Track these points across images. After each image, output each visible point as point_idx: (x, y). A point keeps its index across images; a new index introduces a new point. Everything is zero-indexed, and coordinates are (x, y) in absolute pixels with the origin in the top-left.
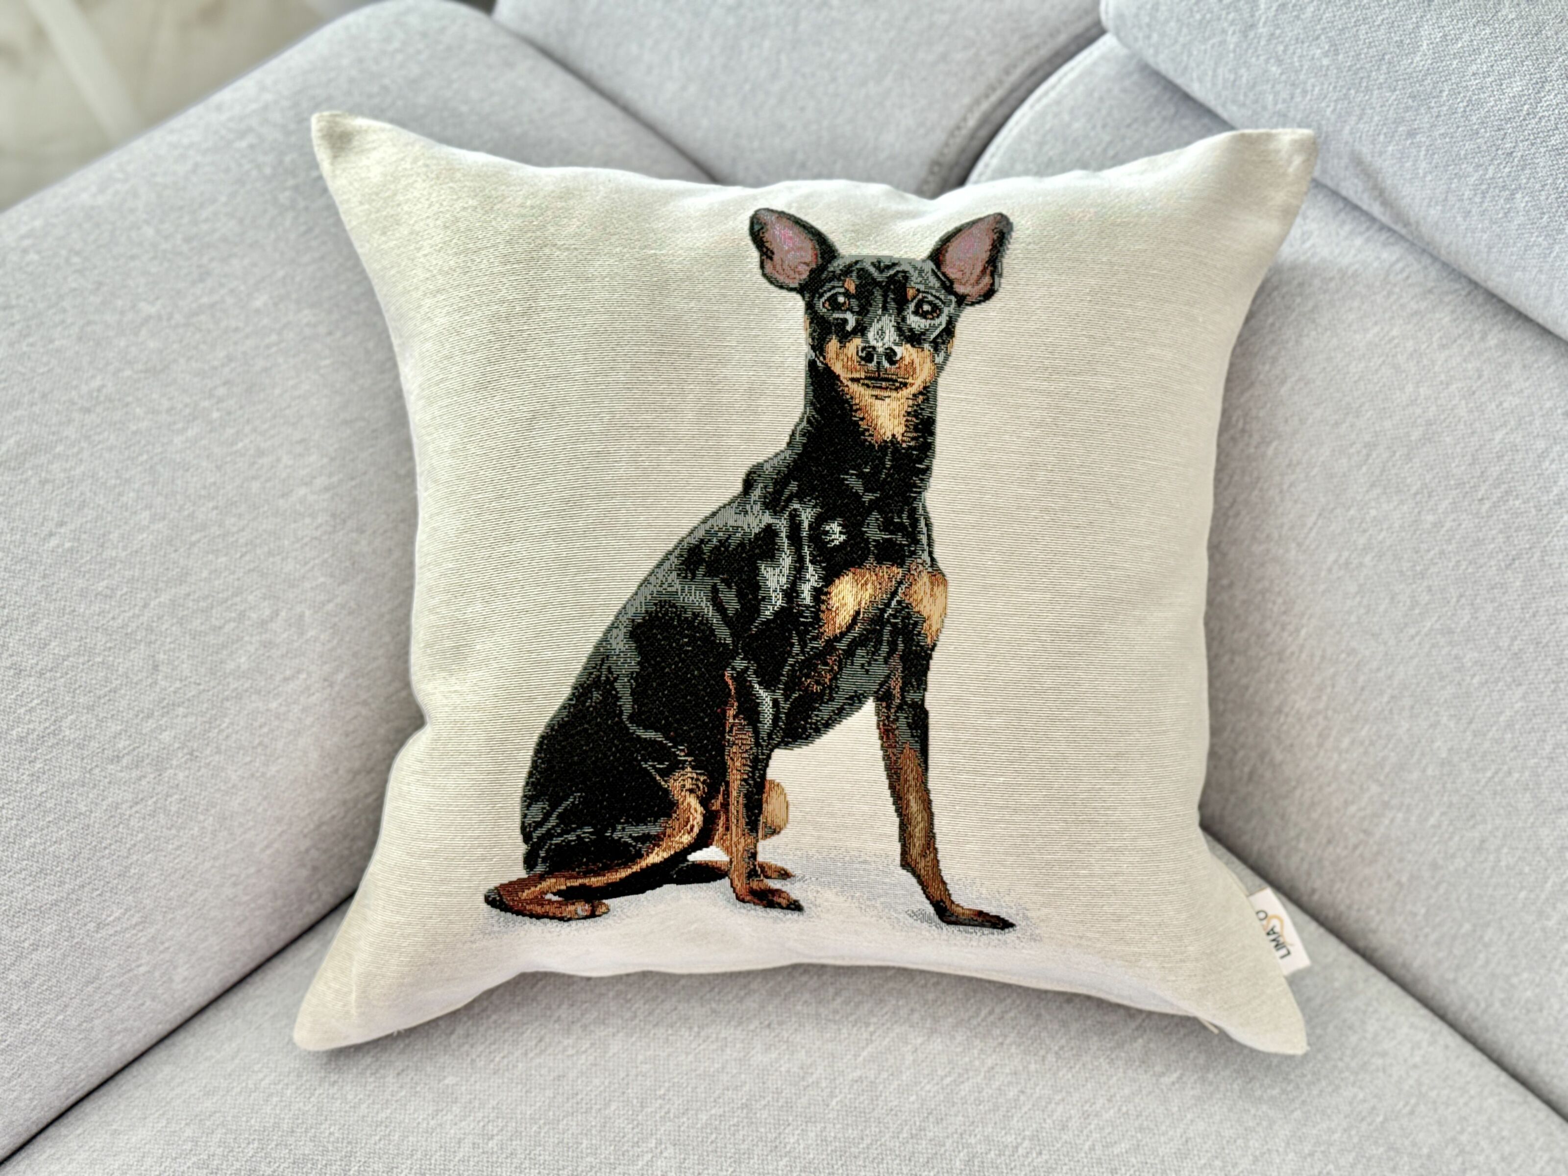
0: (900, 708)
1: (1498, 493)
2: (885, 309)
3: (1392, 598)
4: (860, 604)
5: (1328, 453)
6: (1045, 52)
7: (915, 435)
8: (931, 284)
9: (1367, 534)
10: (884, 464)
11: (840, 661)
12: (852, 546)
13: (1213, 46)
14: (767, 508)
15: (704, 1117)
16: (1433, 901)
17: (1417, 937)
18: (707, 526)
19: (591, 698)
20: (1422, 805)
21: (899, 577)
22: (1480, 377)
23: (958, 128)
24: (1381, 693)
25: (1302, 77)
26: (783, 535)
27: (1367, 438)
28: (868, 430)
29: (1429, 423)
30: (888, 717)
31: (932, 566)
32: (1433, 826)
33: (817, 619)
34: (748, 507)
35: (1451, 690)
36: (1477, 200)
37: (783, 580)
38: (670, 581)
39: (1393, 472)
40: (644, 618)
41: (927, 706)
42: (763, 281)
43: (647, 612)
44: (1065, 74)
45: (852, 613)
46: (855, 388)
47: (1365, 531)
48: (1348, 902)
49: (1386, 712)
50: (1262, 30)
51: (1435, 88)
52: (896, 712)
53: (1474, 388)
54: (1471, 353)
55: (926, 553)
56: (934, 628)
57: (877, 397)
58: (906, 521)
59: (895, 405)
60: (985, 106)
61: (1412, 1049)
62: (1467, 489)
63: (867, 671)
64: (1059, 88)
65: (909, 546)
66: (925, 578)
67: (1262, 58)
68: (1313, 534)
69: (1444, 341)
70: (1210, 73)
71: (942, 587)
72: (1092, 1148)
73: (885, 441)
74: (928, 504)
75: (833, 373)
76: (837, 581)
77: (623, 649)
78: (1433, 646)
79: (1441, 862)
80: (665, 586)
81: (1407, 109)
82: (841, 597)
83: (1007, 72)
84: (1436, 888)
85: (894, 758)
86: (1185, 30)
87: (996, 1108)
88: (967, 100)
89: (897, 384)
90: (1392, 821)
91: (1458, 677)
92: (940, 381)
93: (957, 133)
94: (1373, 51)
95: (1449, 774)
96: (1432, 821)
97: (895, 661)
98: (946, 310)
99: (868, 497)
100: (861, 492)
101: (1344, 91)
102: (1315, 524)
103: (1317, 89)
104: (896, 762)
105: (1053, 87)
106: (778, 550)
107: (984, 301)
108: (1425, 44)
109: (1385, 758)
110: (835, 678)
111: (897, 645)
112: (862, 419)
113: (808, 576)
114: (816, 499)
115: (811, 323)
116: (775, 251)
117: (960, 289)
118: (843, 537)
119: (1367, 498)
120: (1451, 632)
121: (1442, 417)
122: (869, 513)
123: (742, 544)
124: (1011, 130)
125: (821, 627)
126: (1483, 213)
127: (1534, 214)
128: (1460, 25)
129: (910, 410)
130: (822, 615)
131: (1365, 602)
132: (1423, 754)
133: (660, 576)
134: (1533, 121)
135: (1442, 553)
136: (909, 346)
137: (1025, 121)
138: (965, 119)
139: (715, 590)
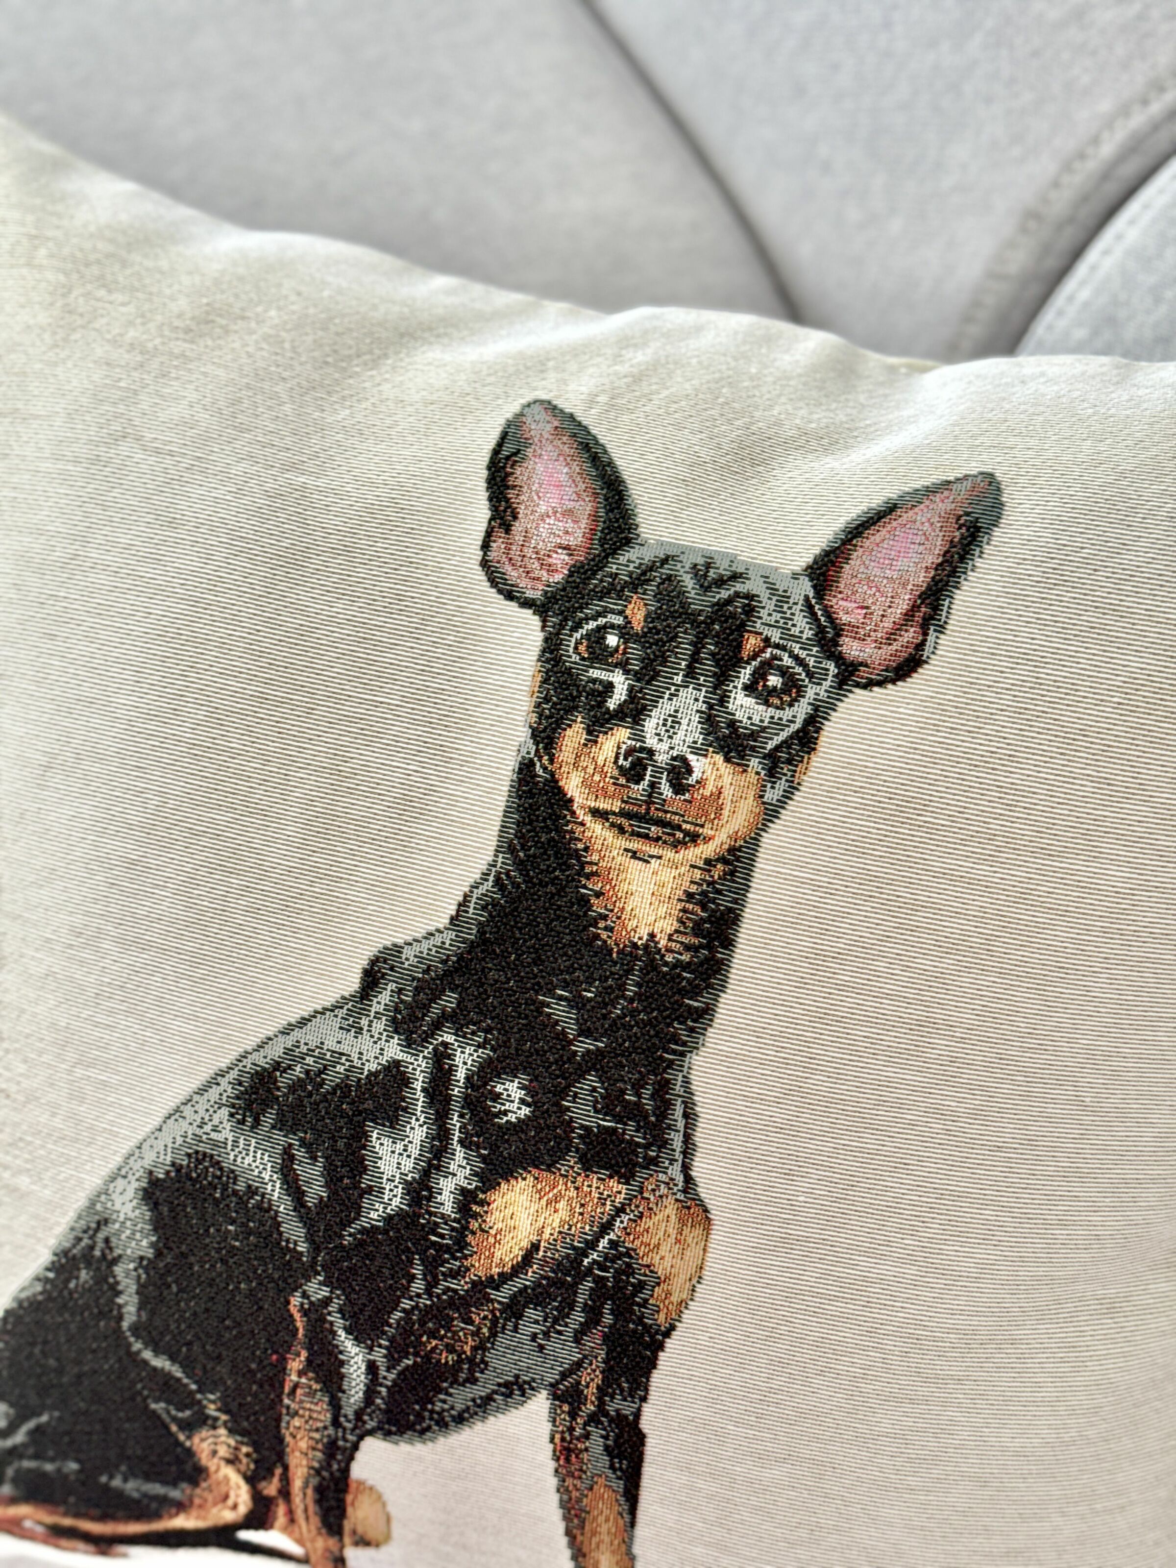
0: (593, 1419)
2: (691, 673)
4: (541, 1232)
7: (696, 941)
8: (795, 631)
10: (622, 987)
11: (495, 1322)
12: (539, 1129)
14: (396, 1031)
18: (289, 1041)
19: (77, 1278)
21: (620, 1199)
26: (418, 1085)
28: (605, 917)
30: (571, 1429)
31: (685, 1191)
33: (461, 1243)
34: (364, 1022)
37: (408, 1165)
38: (216, 1121)
40: (168, 1173)
41: (645, 1425)
42: (480, 576)
43: (173, 1164)
45: (525, 1244)
46: (597, 830)
52: (586, 1424)
55: (678, 1166)
56: (675, 1299)
57: (634, 855)
58: (648, 1104)
59: (667, 875)
63: (541, 1348)
65: (647, 1147)
66: (670, 1209)
71: (698, 1231)
73: (635, 945)
74: (695, 1077)
75: (561, 792)
76: (504, 1186)
77: (131, 1215)
80: (208, 1128)
82: (508, 1212)
85: (575, 1494)
88: (1105, 106)
89: (680, 835)
92: (766, 839)
93: (1077, 165)
97: (594, 1341)
98: (810, 692)
99: (583, 1046)
100: (571, 1034)
104: (578, 1501)
106: (405, 1109)
107: (893, 682)
110: (481, 1347)
111: (601, 1314)
112: (598, 895)
113: (453, 1167)
114: (487, 1031)
115: (545, 681)
116: (522, 510)
117: (851, 648)
118: (525, 1111)
122: (581, 1074)
123: (343, 1088)
125: (466, 1257)
129: (693, 889)
130: (470, 1238)
133: (201, 1108)
136: (719, 758)
139: (288, 1156)
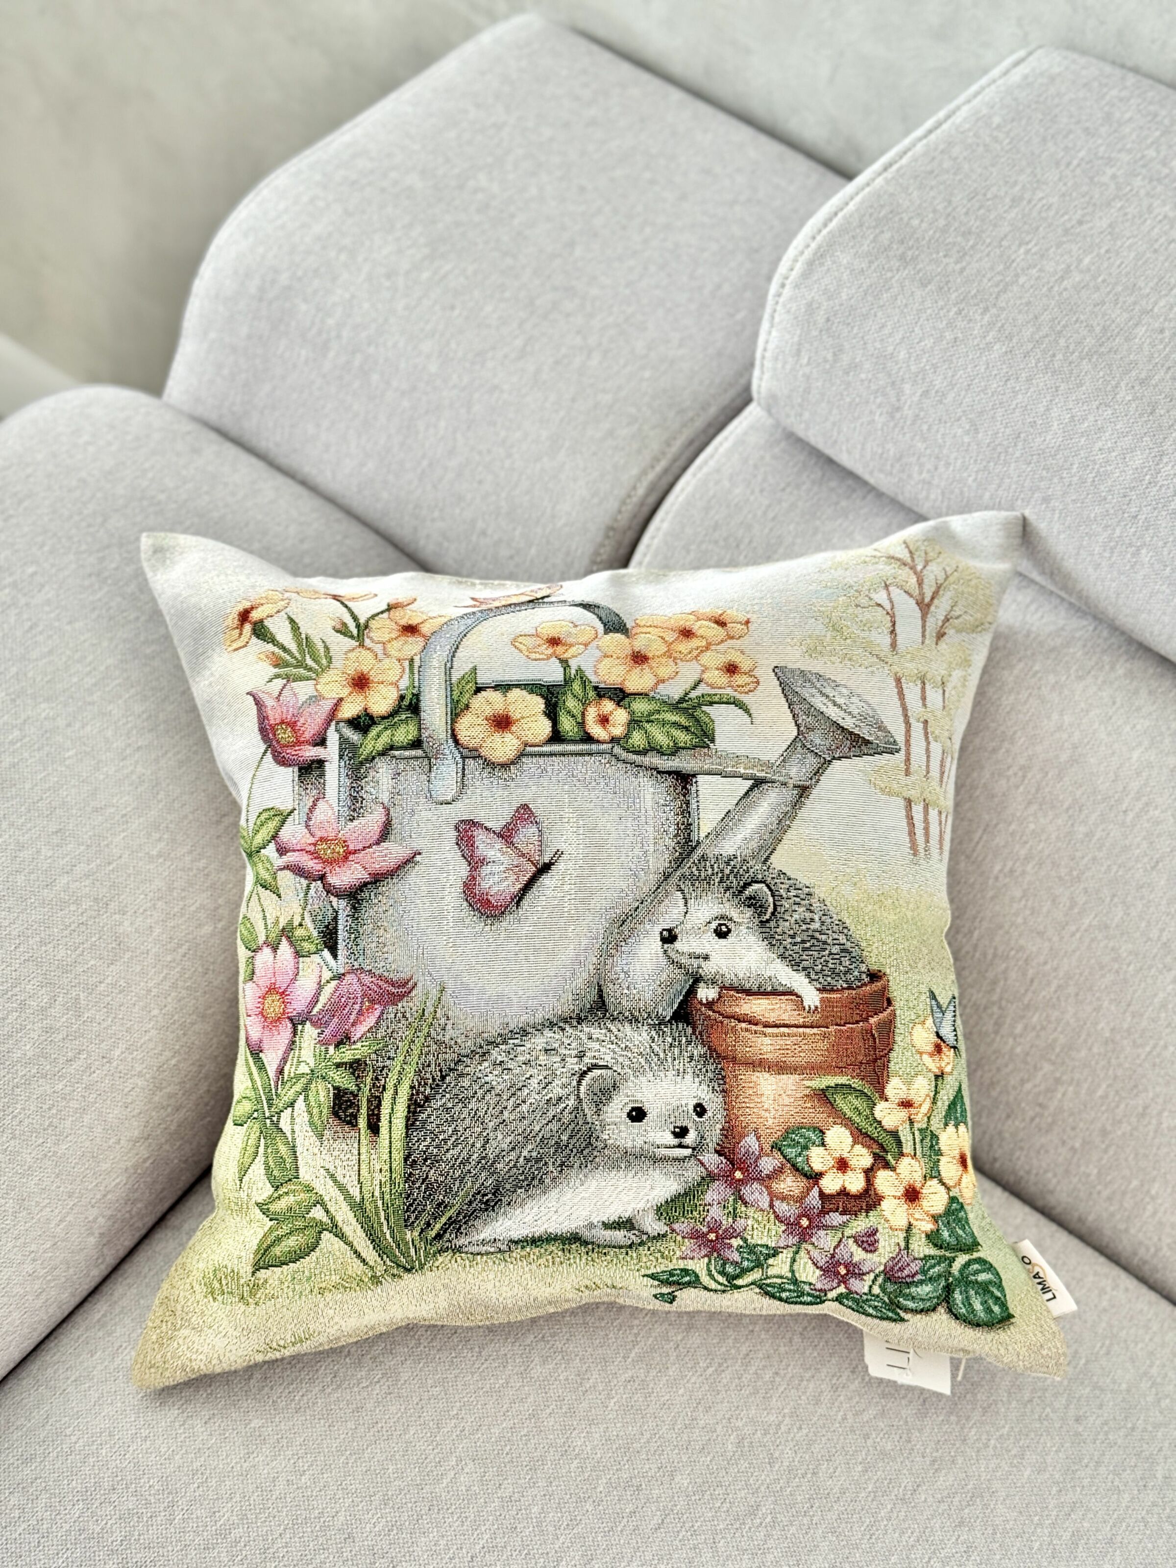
1: (1139, 805)
3: (1054, 901)
5: (988, 776)
6: (699, 423)
9: (1028, 846)
13: (862, 425)
15: (496, 1430)
16: (1104, 1162)
17: (1091, 1194)
20: (1090, 1079)
22: (1114, 703)
23: (629, 496)
24: (1049, 984)
25: (945, 451)
27: (1022, 761)
29: (1075, 747)
32: (1101, 1097)
35: (1110, 977)
36: (1107, 554)
39: (1047, 790)
44: (721, 444)
47: (1026, 843)
48: (1027, 1168)
49: (1054, 1000)
50: (908, 412)
51: (1065, 461)
53: (1110, 714)
54: (1104, 682)
60: (651, 476)
61: (1100, 1296)
62: (1113, 803)
64: (717, 457)
67: (908, 436)
68: (980, 846)
69: (1080, 673)
70: (859, 446)
72: (844, 1418)
78: (1093, 940)
79: (1109, 1128)
81: (1042, 479)
83: (668, 444)
84: (1106, 1151)
86: (835, 411)
87: (756, 1392)
88: (635, 471)
90: (1064, 1095)
91: (1116, 966)
93: (628, 501)
94: (1008, 431)
95: (1113, 1051)
96: (1100, 1093)
101: (984, 463)
102: (981, 838)
103: (959, 462)
105: (712, 456)
108: (1056, 424)
109: (1055, 1040)
119: (1025, 814)
120: (1107, 927)
121: (1086, 741)
124: (677, 497)
126: (1111, 566)
127: (1157, 566)
128: (1085, 407)
131: (1030, 903)
132: (1089, 1035)
134: (1155, 489)
135: (1094, 859)
137: (690, 489)
138: (634, 488)
